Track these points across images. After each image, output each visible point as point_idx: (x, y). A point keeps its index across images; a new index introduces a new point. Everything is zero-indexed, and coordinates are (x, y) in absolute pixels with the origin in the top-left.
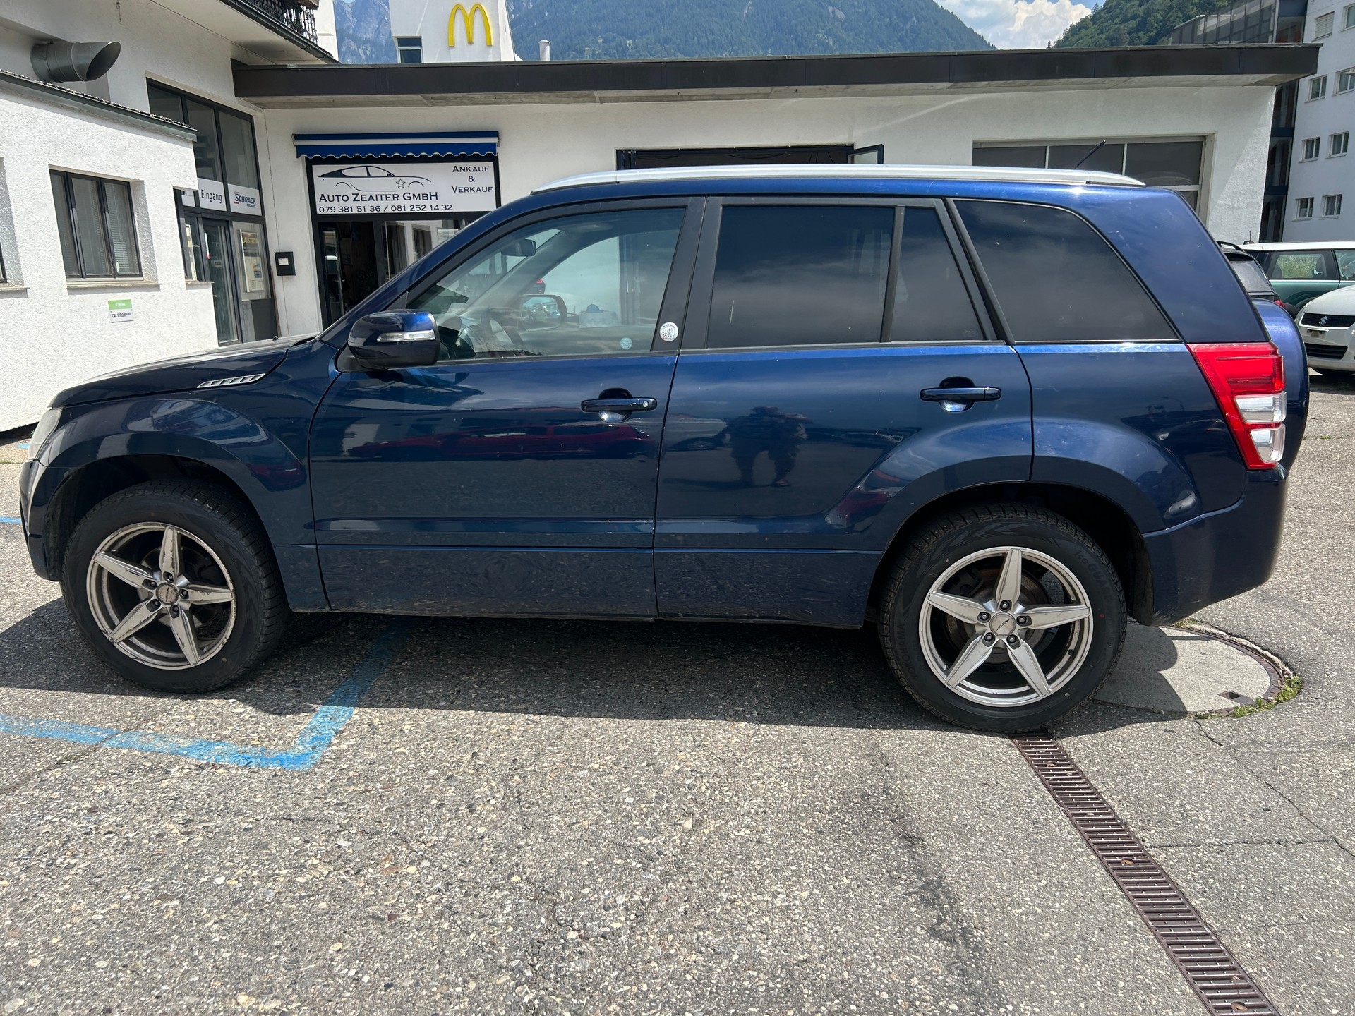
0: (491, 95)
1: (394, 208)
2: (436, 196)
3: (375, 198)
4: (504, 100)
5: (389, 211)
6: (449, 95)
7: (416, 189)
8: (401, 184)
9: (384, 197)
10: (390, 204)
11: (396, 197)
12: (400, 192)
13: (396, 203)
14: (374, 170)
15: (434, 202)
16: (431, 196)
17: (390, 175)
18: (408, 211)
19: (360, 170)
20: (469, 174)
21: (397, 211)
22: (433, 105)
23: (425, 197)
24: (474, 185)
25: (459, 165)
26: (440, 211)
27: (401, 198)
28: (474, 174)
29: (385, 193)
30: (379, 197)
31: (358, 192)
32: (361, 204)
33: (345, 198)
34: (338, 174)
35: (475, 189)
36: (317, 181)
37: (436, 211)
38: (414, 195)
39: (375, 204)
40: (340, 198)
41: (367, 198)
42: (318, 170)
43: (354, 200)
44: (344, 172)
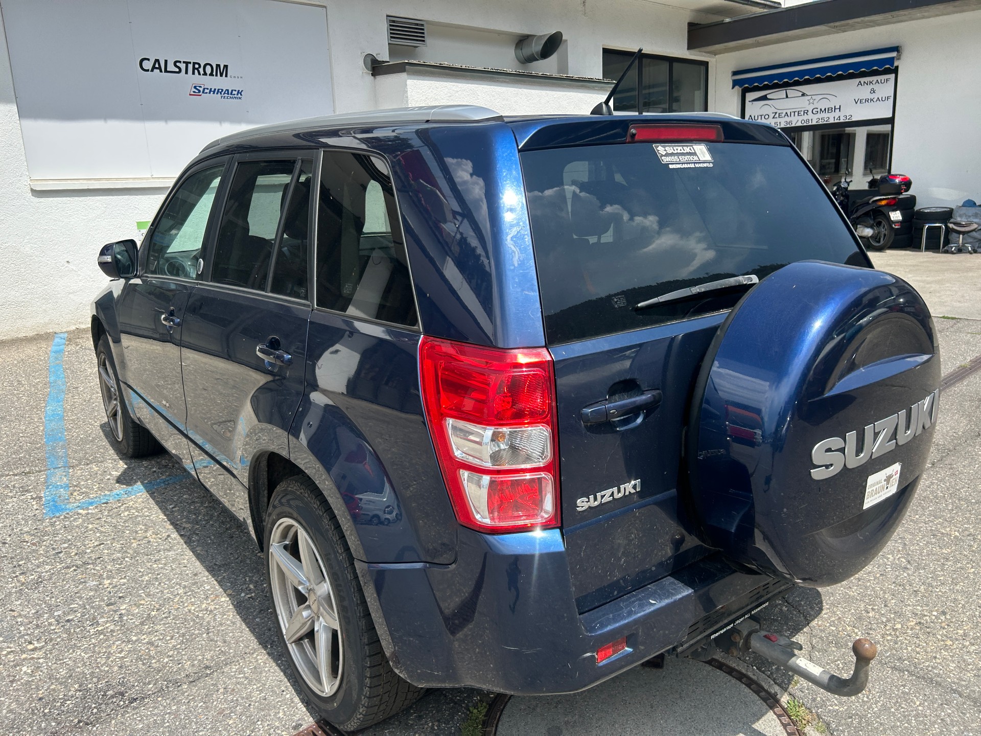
0: (888, 15)
1: (803, 122)
2: (840, 109)
3: (789, 115)
4: (904, 18)
5: (799, 124)
6: (850, 21)
7: (824, 105)
8: (811, 101)
9: (796, 113)
10: (800, 118)
11: (806, 112)
12: (810, 108)
13: (805, 117)
14: (792, 92)
15: (837, 114)
16: (835, 109)
17: (803, 95)
18: (814, 123)
19: (781, 93)
20: (871, 86)
21: (805, 124)
22: (844, 31)
23: (830, 110)
24: (875, 96)
25: (863, 80)
26: (842, 121)
27: (810, 112)
28: (876, 87)
29: (797, 110)
30: (793, 114)
31: (776, 111)
32: (778, 120)
33: (767, 117)
34: (764, 98)
35: (875, 100)
36: (748, 104)
37: (838, 121)
38: (821, 109)
39: (788, 119)
40: (763, 117)
41: (783, 115)
42: (750, 96)
43: (774, 118)
44: (768, 97)
